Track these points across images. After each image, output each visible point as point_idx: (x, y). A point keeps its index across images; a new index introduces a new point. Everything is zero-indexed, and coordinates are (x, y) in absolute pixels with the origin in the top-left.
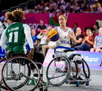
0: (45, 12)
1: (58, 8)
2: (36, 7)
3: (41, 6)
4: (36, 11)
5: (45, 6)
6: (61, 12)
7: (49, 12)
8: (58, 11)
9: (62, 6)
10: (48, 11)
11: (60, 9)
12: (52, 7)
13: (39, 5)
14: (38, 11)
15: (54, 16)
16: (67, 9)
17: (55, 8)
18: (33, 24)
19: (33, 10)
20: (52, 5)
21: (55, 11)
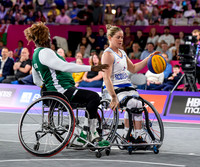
16: (6, 19)
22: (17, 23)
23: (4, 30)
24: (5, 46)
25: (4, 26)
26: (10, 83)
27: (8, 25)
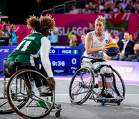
0: (99, 12)
1: (116, 7)
2: (87, 6)
3: (93, 4)
4: (87, 10)
5: (99, 5)
6: (119, 12)
7: (104, 12)
8: (115, 10)
9: (121, 4)
10: (102, 10)
11: (118, 8)
12: (108, 5)
13: (91, 3)
14: (90, 11)
15: (110, 17)
16: (127, 9)
17: (112, 7)
18: (83, 27)
19: (84, 10)
20: (107, 3)
21: (112, 10)
22: (136, 12)
23: (126, 18)
24: (126, 31)
25: (125, 14)
26: (131, 61)
27: (129, 14)
